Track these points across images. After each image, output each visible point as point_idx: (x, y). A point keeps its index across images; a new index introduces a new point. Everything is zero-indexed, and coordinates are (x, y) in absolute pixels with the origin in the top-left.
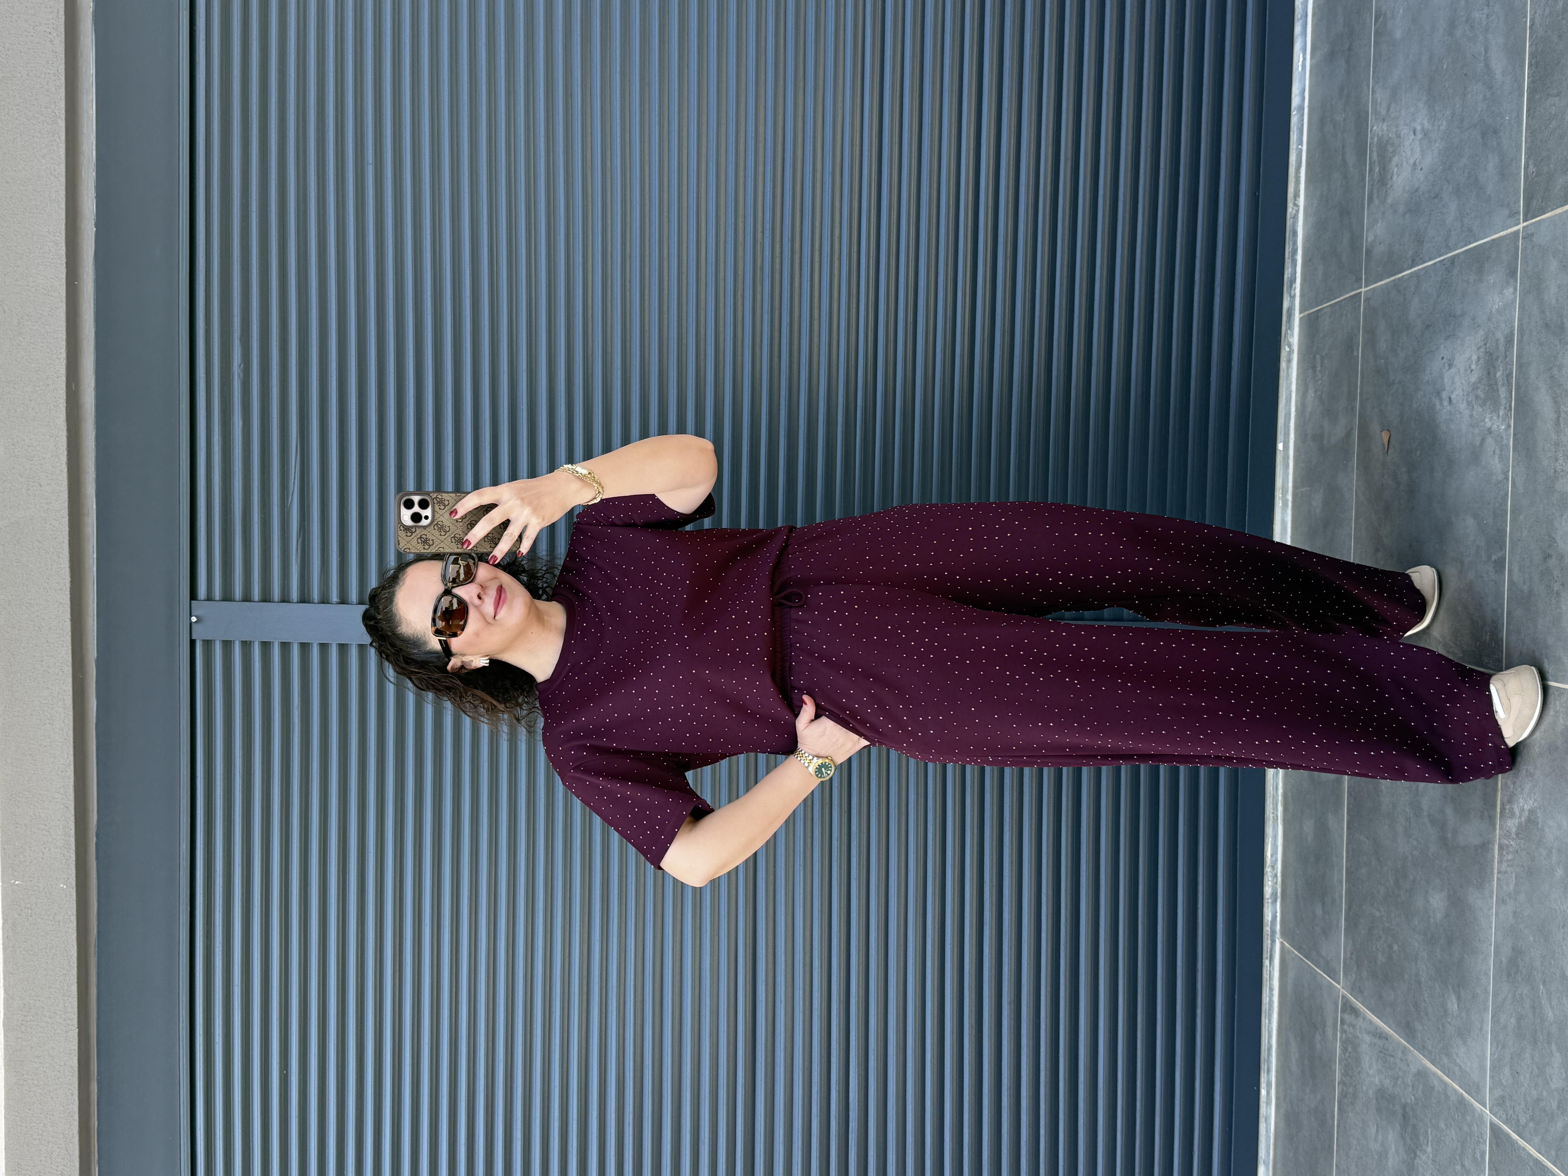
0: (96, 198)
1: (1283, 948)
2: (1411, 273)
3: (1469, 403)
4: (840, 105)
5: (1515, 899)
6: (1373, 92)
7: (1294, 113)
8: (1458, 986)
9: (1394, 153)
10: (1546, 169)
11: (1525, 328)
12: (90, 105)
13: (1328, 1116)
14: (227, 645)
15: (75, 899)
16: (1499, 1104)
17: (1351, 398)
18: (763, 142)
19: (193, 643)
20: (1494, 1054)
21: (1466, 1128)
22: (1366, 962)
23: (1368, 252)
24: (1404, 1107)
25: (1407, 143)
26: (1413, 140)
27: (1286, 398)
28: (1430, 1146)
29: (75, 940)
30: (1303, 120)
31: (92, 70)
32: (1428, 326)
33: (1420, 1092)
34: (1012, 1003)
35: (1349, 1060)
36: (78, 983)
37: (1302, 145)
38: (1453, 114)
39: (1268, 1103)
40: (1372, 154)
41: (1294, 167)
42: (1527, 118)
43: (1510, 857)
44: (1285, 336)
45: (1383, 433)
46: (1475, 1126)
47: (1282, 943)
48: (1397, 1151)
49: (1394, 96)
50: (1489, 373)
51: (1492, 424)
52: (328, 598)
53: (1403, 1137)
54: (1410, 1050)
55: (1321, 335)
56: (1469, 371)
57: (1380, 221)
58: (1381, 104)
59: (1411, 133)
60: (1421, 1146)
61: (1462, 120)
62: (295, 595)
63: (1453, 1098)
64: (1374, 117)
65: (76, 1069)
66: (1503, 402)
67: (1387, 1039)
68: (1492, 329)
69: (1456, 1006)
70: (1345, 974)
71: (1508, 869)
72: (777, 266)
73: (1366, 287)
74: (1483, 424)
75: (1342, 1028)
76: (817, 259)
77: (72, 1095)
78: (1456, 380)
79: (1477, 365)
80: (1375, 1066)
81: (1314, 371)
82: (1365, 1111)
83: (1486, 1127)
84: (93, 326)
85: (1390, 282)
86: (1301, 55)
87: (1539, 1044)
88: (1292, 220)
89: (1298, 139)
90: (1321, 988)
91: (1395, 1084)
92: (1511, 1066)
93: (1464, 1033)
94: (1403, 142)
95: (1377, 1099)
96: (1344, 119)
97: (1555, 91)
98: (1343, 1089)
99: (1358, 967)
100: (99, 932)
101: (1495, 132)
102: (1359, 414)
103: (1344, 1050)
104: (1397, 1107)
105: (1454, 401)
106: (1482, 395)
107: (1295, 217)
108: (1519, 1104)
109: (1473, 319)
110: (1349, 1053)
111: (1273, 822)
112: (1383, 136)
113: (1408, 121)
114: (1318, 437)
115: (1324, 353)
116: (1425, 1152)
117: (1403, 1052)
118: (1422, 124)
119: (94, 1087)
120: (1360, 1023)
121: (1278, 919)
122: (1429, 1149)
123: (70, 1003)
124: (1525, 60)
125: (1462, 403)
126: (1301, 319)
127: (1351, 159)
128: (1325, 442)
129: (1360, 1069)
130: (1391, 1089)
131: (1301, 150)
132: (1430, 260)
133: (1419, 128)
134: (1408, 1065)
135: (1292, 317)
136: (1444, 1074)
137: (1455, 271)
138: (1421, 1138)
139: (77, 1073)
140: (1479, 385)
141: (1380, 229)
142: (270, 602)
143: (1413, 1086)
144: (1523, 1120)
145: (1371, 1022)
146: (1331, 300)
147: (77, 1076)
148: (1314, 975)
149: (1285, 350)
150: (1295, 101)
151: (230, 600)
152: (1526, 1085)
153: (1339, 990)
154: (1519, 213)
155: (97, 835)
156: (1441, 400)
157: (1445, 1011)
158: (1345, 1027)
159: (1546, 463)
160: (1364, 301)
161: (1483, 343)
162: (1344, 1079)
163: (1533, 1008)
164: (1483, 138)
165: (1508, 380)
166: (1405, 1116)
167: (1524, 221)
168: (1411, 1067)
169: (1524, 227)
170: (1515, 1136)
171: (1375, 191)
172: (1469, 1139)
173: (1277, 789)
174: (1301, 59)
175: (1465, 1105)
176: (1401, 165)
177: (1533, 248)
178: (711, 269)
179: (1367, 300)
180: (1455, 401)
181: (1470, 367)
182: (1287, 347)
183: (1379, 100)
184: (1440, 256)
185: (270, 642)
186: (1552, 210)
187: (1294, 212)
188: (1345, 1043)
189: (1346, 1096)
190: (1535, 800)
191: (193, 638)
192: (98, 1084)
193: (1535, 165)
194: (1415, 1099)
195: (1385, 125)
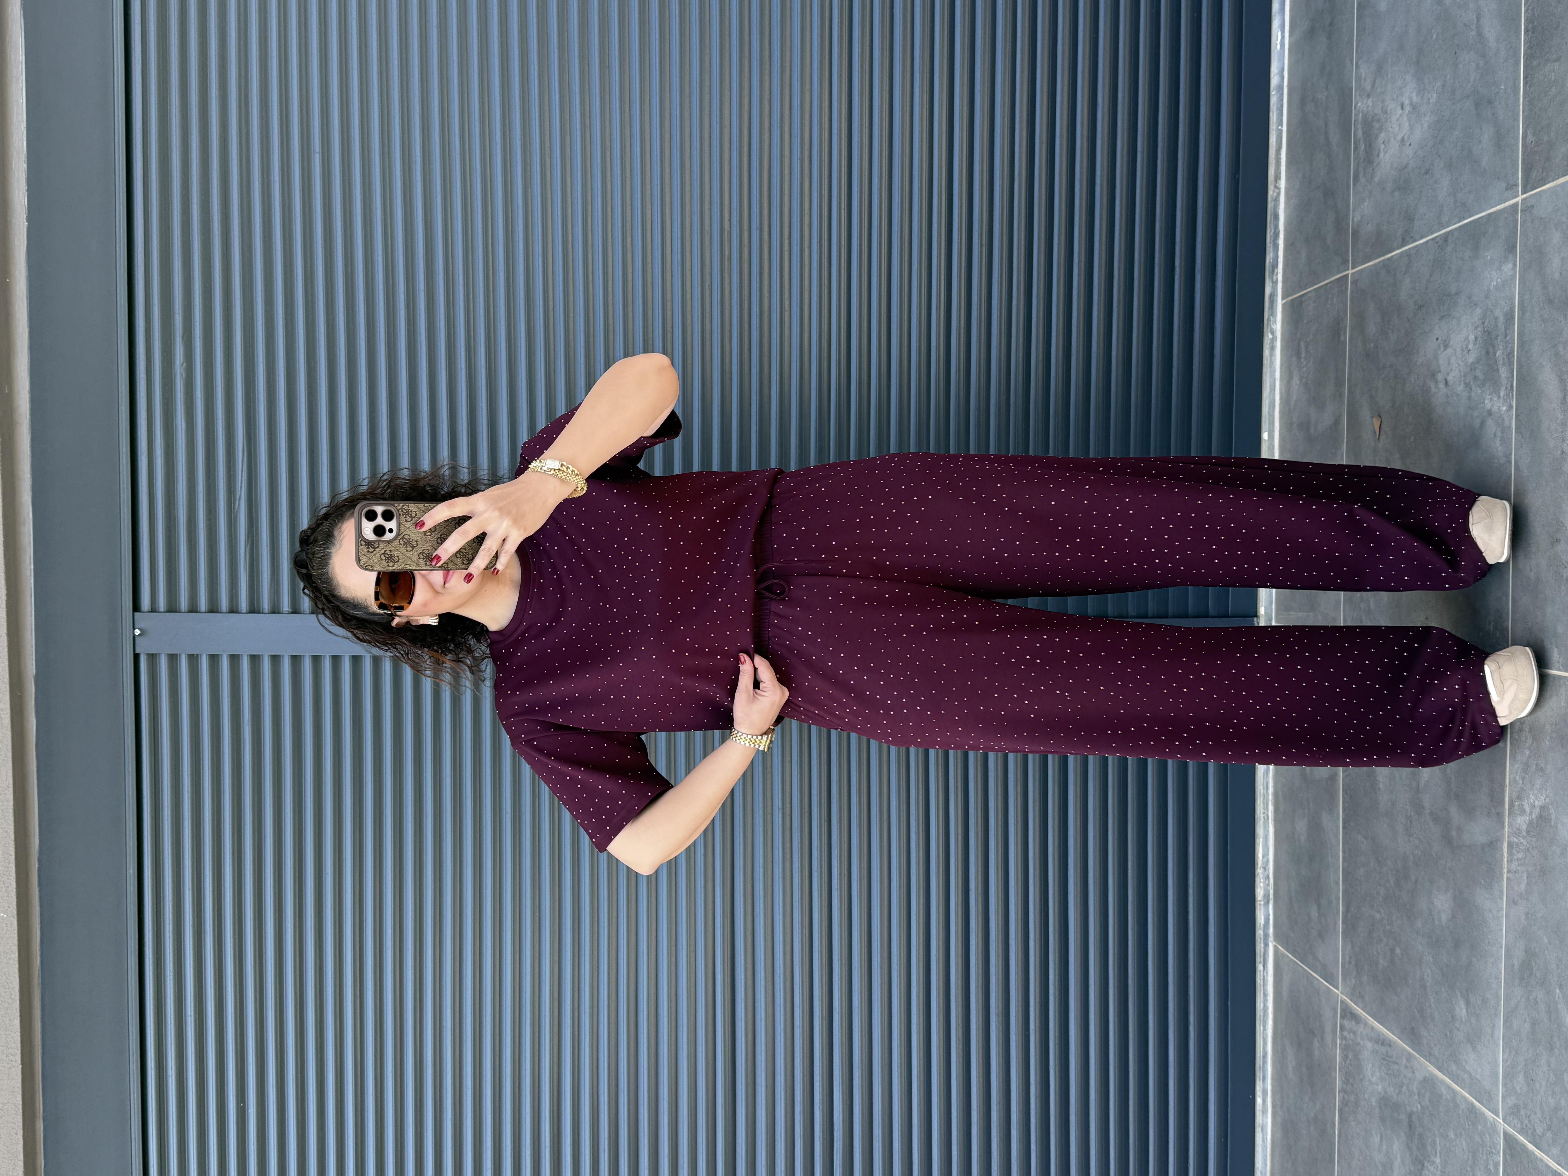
0: (28, 191)
1: (1276, 951)
2: (1402, 252)
3: (1467, 385)
4: (808, 86)
5: (1528, 900)
6: (1357, 67)
7: (1273, 93)
8: (1467, 991)
9: (1381, 129)
10: (1546, 138)
11: (1526, 305)
12: (20, 92)
13: (1328, 1126)
14: (173, 659)
15: (16, 928)
16: (1512, 1113)
17: (1339, 384)
18: (729, 127)
19: (136, 657)
20: (1507, 1061)
21: (1477, 1138)
22: (1366, 967)
23: (1355, 233)
24: (1410, 1116)
25: (1394, 118)
26: (1400, 115)
27: (1270, 386)
28: (1438, 1157)
29: (17, 971)
30: (1282, 100)
31: (21, 57)
32: (1421, 307)
33: (1426, 1100)
34: (1001, 1016)
35: (1350, 1068)
36: (21, 1016)
37: (1282, 125)
38: (1444, 86)
39: (1264, 1112)
40: (1357, 132)
41: (1274, 149)
42: (1524, 86)
43: (1520, 855)
44: (1268, 323)
45: (1374, 419)
46: (1487, 1136)
47: (1275, 947)
48: (1403, 1162)
49: (1380, 68)
50: (1488, 353)
51: (1492, 405)
52: (279, 608)
53: (1409, 1148)
54: (1415, 1058)
55: (1305, 321)
56: (1466, 351)
57: (1367, 200)
58: (1365, 80)
59: (1399, 108)
60: (1429, 1156)
61: (1453, 92)
62: (244, 604)
63: (1463, 1106)
64: (1358, 94)
65: (20, 1107)
66: (1504, 382)
67: (1390, 1046)
68: (1490, 307)
69: (1464, 1011)
70: (1344, 979)
71: (1519, 868)
72: (746, 256)
73: (1353, 268)
74: (1482, 405)
75: (1341, 1034)
76: (786, 248)
77: (16, 1134)
78: (1453, 360)
79: (1475, 344)
80: (1378, 1074)
81: (1299, 358)
82: (1368, 1121)
83: (1500, 1136)
84: (26, 326)
85: (1379, 262)
86: (1280, 33)
87: (1556, 1050)
88: (1273, 203)
89: (1277, 119)
90: (1318, 993)
91: (1400, 1092)
92: (1525, 1073)
93: (1474, 1039)
94: (1390, 117)
95: (1380, 1108)
96: (1327, 98)
97: (1554, 56)
98: (1344, 1098)
99: (1358, 972)
100: (42, 962)
101: (1490, 102)
102: (1348, 401)
103: (1345, 1057)
104: (1403, 1117)
105: (1450, 383)
106: (1481, 376)
107: (1276, 200)
108: (1536, 1113)
109: (1470, 297)
110: (1350, 1061)
111: (1264, 822)
112: (1368, 112)
113: (1395, 96)
114: (1305, 426)
115: (1308, 340)
116: (1434, 1162)
117: (1407, 1060)
118: (1411, 98)
119: (40, 1126)
120: (1361, 1029)
121: (1271, 922)
122: (1438, 1160)
123: (12, 1038)
124: (1521, 26)
125: (1459, 385)
126: (1284, 305)
127: (1335, 138)
128: (1312, 430)
129: (1362, 1076)
130: (1395, 1097)
131: (1281, 131)
132: (1421, 238)
133: (1407, 102)
134: (1413, 1072)
135: (1275, 304)
136: (1453, 1081)
137: (1449, 249)
138: (1429, 1148)
139: (21, 1111)
140: (1477, 365)
141: (1367, 207)
142: (217, 612)
143: (1419, 1095)
144: (1539, 1130)
145: (1373, 1028)
146: (1315, 284)
147: (21, 1114)
148: (1310, 979)
149: (1268, 337)
150: (1274, 81)
151: (176, 612)
152: (1542, 1093)
153: (1338, 995)
154: (1517, 185)
155: (39, 861)
156: (1436, 382)
157: (1453, 1017)
158: (1345, 1033)
159: (1552, 444)
160: (1351, 283)
161: (1481, 322)
162: (1345, 1086)
163: (1549, 1012)
164: (1476, 109)
165: (1509, 359)
166: (1410, 1126)
167: (1524, 192)
168: (1417, 1074)
169: (1523, 200)
170: (1531, 1147)
171: (1361, 170)
172: (1480, 1150)
173: (1267, 788)
174: (1280, 37)
175: (1476, 1113)
176: (1389, 141)
177: (1533, 220)
178: (677, 258)
179: (1354, 282)
180: (1452, 382)
181: (1467, 347)
182: (1269, 334)
183: (1363, 75)
184: (1432, 233)
185: (218, 655)
186: (1553, 181)
187: (1275, 194)
188: (1345, 1049)
189: (1347, 1105)
190: (1547, 796)
191: (137, 652)
192: (44, 1121)
193: (1534, 134)
194: (1422, 1107)
195: (1370, 100)
